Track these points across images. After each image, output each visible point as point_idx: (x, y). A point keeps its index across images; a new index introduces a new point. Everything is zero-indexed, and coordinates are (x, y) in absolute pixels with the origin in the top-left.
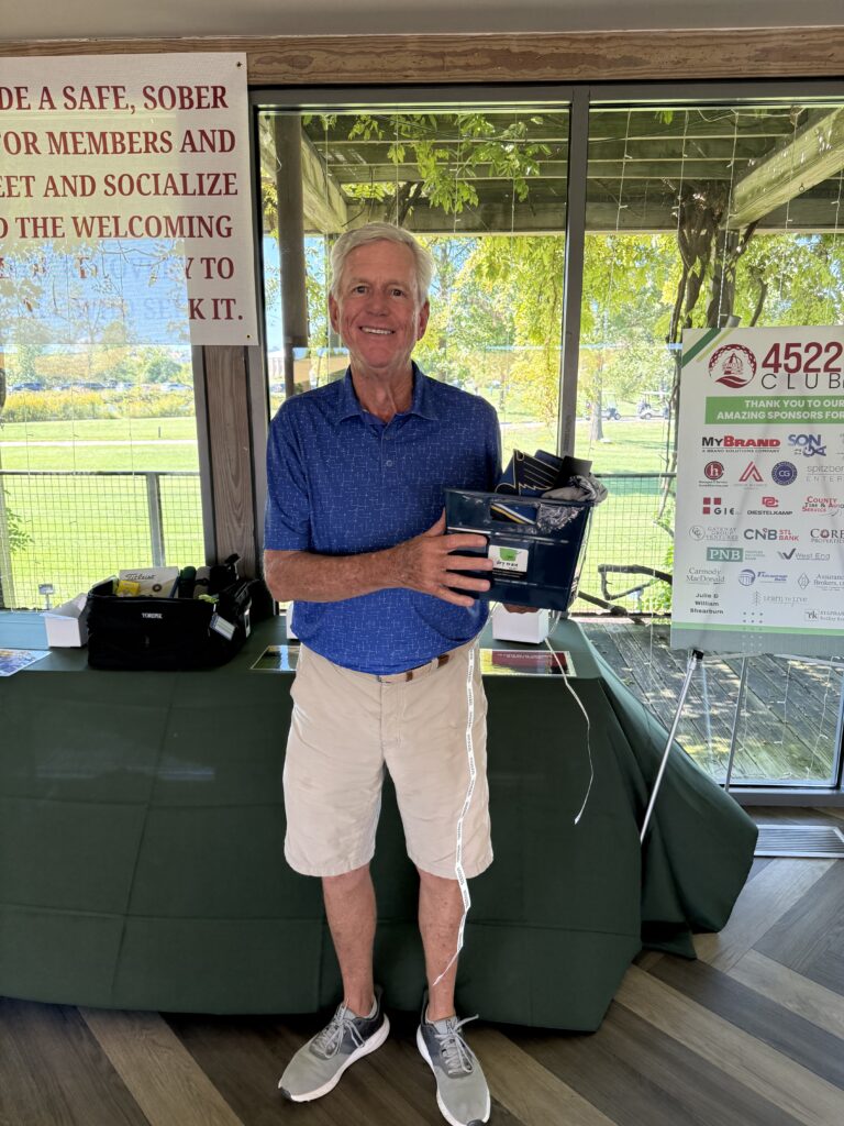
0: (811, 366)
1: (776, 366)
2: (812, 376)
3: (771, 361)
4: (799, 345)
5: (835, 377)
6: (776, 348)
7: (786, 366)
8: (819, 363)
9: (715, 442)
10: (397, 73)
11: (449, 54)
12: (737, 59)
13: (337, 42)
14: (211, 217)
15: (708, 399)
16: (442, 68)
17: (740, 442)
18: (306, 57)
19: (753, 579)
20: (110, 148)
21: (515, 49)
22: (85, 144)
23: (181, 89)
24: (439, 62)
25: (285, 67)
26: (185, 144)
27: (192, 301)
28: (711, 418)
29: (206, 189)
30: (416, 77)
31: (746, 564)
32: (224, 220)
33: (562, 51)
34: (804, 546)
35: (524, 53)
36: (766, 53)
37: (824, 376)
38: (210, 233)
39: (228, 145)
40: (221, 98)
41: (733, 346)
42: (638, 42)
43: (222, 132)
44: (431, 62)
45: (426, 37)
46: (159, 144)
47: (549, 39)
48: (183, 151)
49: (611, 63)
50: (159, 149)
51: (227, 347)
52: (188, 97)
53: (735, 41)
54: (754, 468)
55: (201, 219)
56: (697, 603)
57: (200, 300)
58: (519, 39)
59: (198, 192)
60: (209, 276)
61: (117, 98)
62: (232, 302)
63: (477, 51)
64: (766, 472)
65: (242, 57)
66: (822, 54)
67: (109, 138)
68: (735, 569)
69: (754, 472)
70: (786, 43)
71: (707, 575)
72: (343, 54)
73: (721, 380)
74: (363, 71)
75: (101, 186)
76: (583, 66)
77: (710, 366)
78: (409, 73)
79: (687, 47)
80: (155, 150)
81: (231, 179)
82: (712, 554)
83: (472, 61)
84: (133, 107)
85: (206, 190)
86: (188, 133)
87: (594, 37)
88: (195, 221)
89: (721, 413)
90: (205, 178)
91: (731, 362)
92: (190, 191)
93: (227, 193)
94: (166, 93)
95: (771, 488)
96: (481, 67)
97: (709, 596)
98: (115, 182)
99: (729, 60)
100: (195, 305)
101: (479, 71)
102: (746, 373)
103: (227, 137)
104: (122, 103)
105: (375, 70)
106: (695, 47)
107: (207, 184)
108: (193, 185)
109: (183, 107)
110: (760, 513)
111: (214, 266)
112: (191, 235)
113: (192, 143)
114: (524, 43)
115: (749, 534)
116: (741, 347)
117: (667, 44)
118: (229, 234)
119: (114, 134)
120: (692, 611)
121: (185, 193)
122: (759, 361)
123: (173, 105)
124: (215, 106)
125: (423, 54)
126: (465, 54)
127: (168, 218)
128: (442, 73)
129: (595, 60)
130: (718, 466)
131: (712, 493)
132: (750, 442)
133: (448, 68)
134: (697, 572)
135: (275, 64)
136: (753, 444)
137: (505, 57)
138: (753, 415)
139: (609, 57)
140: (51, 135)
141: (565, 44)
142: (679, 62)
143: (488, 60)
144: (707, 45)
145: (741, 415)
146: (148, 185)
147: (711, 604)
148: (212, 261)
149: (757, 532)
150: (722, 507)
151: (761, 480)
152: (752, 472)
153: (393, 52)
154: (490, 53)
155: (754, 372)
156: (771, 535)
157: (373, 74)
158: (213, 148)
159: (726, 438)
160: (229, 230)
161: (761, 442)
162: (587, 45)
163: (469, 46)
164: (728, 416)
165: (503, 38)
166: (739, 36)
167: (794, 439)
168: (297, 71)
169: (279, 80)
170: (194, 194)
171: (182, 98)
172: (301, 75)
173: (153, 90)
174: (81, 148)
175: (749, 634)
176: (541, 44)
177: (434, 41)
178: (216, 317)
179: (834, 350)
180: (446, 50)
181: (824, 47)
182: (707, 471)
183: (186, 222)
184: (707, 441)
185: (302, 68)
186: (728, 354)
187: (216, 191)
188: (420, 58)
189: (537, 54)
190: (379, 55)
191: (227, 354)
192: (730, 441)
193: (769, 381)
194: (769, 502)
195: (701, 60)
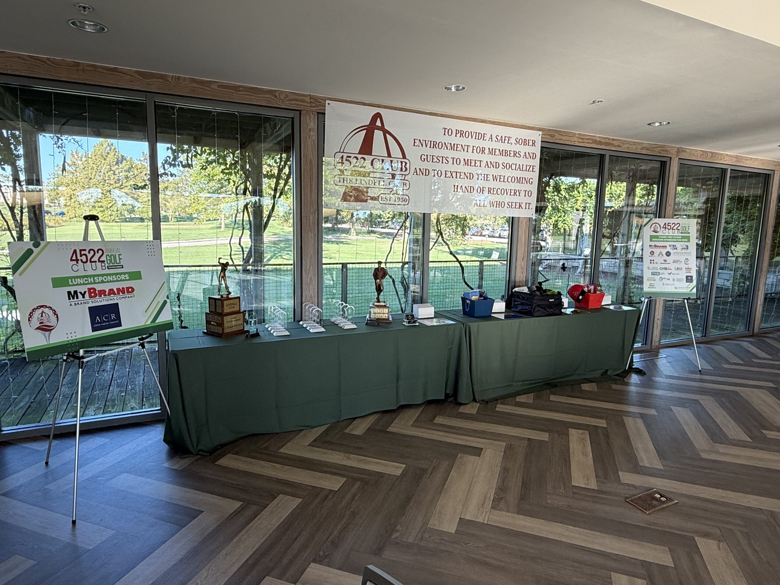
0: (673, 228)
1: (666, 228)
3: (664, 227)
4: (670, 223)
5: (679, 231)
6: (665, 224)
7: (668, 228)
9: (652, 246)
13: (561, 132)
14: (528, 178)
17: (658, 246)
18: (554, 135)
19: (662, 280)
20: (504, 154)
22: (497, 153)
23: (524, 140)
24: (582, 141)
25: (549, 137)
26: (524, 156)
29: (527, 170)
31: (661, 276)
32: (531, 180)
33: (607, 142)
35: (599, 141)
36: (643, 148)
38: (527, 183)
39: (534, 157)
40: (534, 144)
43: (533, 153)
44: (580, 140)
46: (517, 155)
48: (523, 158)
52: (526, 142)
55: (525, 178)
56: (650, 286)
58: (599, 137)
60: (525, 196)
62: (530, 204)
64: (664, 254)
65: (541, 133)
67: (504, 151)
70: (647, 146)
71: (652, 279)
72: (562, 135)
73: (654, 231)
75: (501, 166)
77: (650, 228)
79: (630, 144)
80: (516, 157)
81: (534, 167)
84: (512, 143)
86: (525, 152)
87: (613, 139)
90: (528, 166)
91: (655, 227)
93: (533, 171)
94: (520, 140)
95: (665, 257)
96: (590, 143)
98: (505, 165)
100: (520, 205)
102: (659, 230)
103: (534, 155)
104: (509, 142)
107: (528, 168)
108: (524, 168)
109: (524, 145)
110: (663, 263)
111: (527, 193)
112: (522, 183)
113: (526, 156)
115: (661, 269)
116: (657, 223)
118: (532, 184)
120: (648, 288)
121: (522, 170)
122: (662, 227)
123: (522, 144)
124: (532, 146)
125: (579, 138)
126: (588, 139)
127: (517, 177)
129: (613, 145)
130: (653, 252)
131: (652, 259)
134: (649, 278)
135: (546, 136)
136: (661, 247)
137: (595, 141)
138: (660, 240)
139: (615, 144)
140: (489, 149)
144: (633, 144)
146: (513, 167)
147: (653, 286)
148: (526, 191)
149: (663, 268)
150: (654, 262)
152: (661, 253)
154: (593, 140)
155: (661, 229)
156: (666, 269)
158: (531, 158)
159: (655, 245)
160: (532, 182)
161: (663, 246)
163: (588, 137)
165: (595, 136)
166: (638, 143)
167: (670, 246)
169: (547, 140)
170: (524, 171)
171: (524, 142)
172: (552, 139)
173: (518, 139)
174: (496, 154)
176: (603, 139)
177: (582, 135)
178: (526, 208)
179: (678, 225)
181: (653, 148)
183: (521, 179)
186: (655, 225)
187: (530, 170)
189: (602, 142)
190: (570, 137)
191: (525, 219)
193: (664, 232)
194: (665, 261)
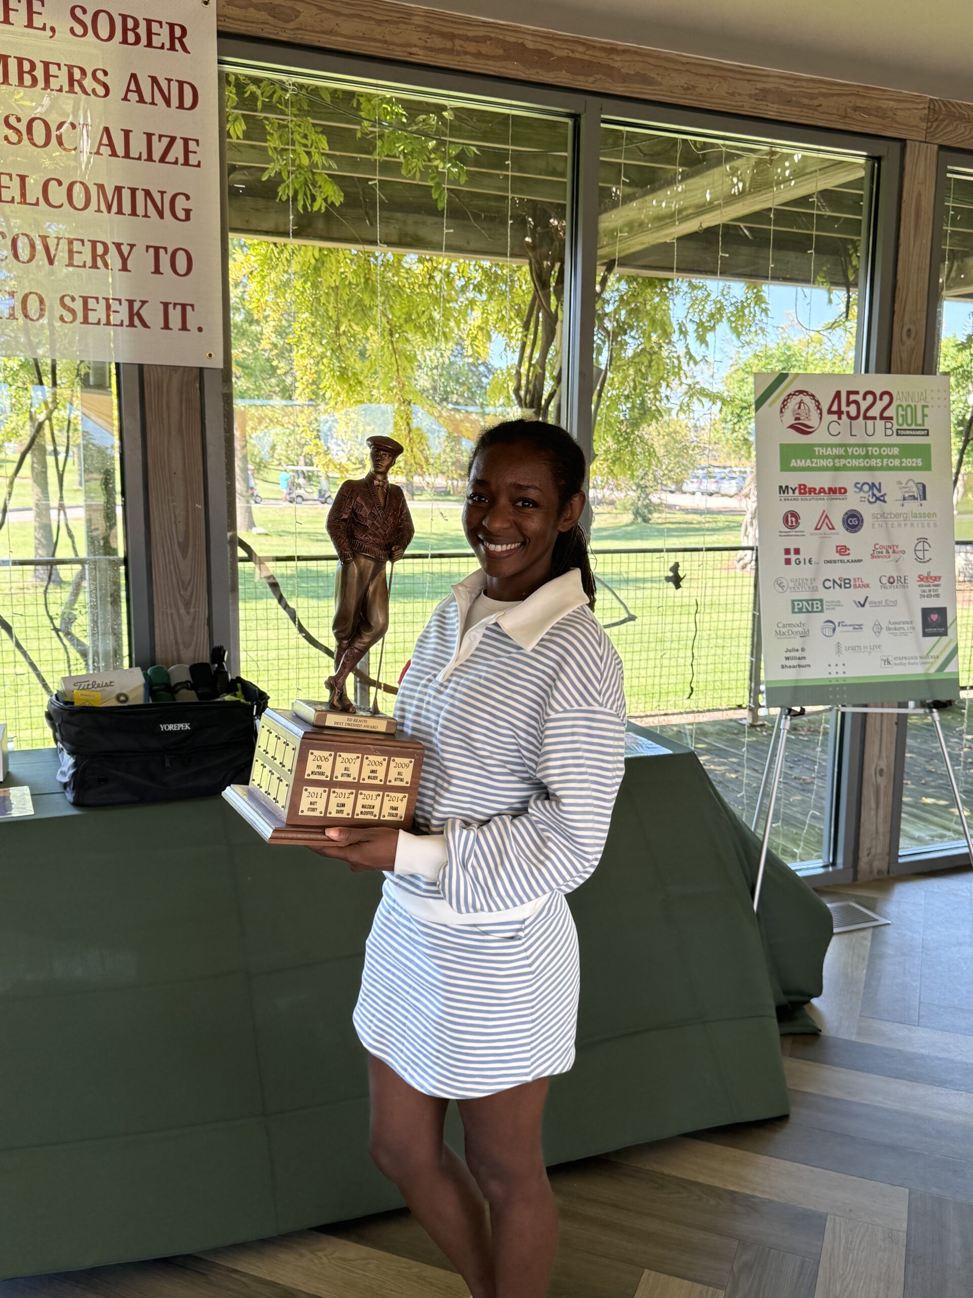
0: (869, 414)
1: (839, 413)
2: (870, 422)
3: (835, 408)
4: (857, 393)
5: (889, 425)
6: (838, 395)
7: (848, 413)
8: (875, 412)
9: (790, 491)
10: (399, 49)
11: (460, 37)
12: (740, 94)
14: (162, 193)
15: (781, 445)
16: (450, 51)
17: (812, 490)
18: (293, 9)
19: (834, 630)
20: (13, 78)
21: (530, 45)
23: (124, 18)
24: (449, 45)
26: (128, 90)
27: (131, 303)
28: (785, 467)
30: (421, 57)
31: (827, 615)
32: (181, 199)
33: (578, 56)
34: (876, 593)
35: (538, 51)
37: (880, 423)
38: (161, 214)
39: (188, 102)
40: (181, 40)
41: (801, 392)
42: (651, 60)
43: (181, 84)
44: (438, 42)
45: (433, 12)
46: (88, 83)
47: (564, 40)
48: (125, 99)
49: (625, 78)
50: (90, 92)
51: (175, 368)
52: (134, 30)
53: (738, 76)
54: (827, 516)
55: (148, 193)
56: (787, 658)
57: (143, 303)
59: (145, 156)
60: (157, 271)
61: (30, 12)
62: (189, 308)
63: (490, 39)
64: (837, 520)
66: (811, 102)
67: (13, 65)
68: (818, 619)
69: (827, 520)
70: (782, 87)
71: (794, 629)
72: (338, 14)
73: (792, 427)
74: (358, 38)
76: (598, 76)
77: (781, 412)
78: (414, 50)
79: (696, 74)
80: (84, 91)
81: (192, 146)
82: (798, 607)
83: (485, 49)
84: (53, 29)
85: (157, 155)
86: (134, 76)
87: (609, 46)
88: (140, 195)
89: (793, 461)
90: (155, 139)
91: (799, 408)
92: (134, 153)
93: (186, 163)
94: (103, 20)
95: (842, 536)
96: (493, 58)
97: (797, 650)
99: (733, 94)
100: (135, 309)
101: (490, 62)
102: (813, 421)
103: (187, 90)
104: (38, 21)
105: (375, 40)
106: (703, 75)
107: (158, 148)
108: (138, 146)
109: (125, 41)
110: (835, 562)
111: (165, 259)
112: (134, 213)
113: (139, 91)
114: (539, 39)
115: (828, 584)
116: (807, 393)
117: (676, 67)
118: (188, 218)
119: (20, 61)
120: (783, 667)
121: (127, 155)
122: (825, 407)
123: (111, 37)
124: (172, 48)
125: (431, 32)
126: (476, 40)
127: (101, 187)
128: (450, 57)
129: (610, 72)
130: (795, 515)
131: (791, 543)
132: (822, 490)
133: (458, 53)
134: (784, 626)
135: (252, 10)
136: (825, 492)
137: (518, 51)
138: (823, 463)
139: (624, 71)
141: (581, 49)
142: (688, 88)
143: (501, 52)
144: (714, 76)
145: (812, 462)
147: (799, 658)
148: (162, 251)
149: (834, 581)
150: (801, 557)
151: (833, 528)
152: (825, 520)
153: (396, 23)
154: (503, 43)
155: (821, 418)
156: (845, 583)
157: (372, 44)
158: (168, 102)
159: (800, 485)
160: (188, 212)
161: (832, 491)
162: (603, 55)
163: (481, 32)
164: (801, 463)
165: (516, 31)
167: (859, 487)
168: (281, 24)
169: (254, 30)
170: (140, 158)
171: (125, 30)
172: (284, 30)
173: (84, 11)
175: (834, 686)
176: (556, 44)
177: (443, 18)
178: (166, 326)
179: (886, 398)
180: (457, 32)
182: (786, 520)
183: (126, 195)
184: (783, 490)
185: (287, 21)
186: (796, 400)
187: (170, 158)
188: (427, 35)
189: (552, 55)
190: (379, 22)
192: (804, 490)
194: (842, 550)
195: (708, 89)
